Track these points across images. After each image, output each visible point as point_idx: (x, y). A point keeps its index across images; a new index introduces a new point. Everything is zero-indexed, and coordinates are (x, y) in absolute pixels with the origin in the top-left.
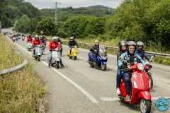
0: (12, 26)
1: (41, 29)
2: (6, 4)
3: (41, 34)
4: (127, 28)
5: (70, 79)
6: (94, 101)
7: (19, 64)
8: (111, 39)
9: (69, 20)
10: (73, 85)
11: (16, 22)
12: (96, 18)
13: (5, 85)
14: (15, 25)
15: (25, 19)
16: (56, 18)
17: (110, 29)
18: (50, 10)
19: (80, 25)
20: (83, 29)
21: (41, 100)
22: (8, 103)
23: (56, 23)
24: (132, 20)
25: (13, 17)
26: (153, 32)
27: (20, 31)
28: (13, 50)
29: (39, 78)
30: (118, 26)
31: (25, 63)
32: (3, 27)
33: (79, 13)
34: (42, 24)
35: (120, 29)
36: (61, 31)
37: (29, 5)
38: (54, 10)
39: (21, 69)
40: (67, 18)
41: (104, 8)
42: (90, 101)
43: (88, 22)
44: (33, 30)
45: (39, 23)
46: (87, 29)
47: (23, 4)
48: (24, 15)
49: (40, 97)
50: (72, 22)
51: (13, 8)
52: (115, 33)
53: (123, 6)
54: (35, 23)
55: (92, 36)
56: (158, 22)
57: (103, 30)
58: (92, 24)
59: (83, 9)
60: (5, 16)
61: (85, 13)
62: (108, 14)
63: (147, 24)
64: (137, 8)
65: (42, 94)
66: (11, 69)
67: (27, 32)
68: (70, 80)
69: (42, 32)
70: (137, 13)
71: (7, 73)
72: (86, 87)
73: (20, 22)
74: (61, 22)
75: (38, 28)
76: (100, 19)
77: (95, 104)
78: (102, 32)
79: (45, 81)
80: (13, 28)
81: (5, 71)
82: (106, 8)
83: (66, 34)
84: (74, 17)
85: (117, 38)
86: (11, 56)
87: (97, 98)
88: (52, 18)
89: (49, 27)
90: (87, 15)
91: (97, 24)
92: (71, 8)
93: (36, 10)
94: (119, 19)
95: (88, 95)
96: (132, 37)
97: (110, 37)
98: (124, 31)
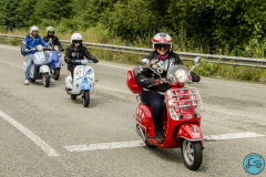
6: (52, 153)
8: (87, 26)
10: (9, 125)
17: (84, 6)
20: (30, 9)
26: (169, 11)
42: (42, 154)
72: (37, 126)
77: (54, 159)
78: (68, 14)
85: (100, 24)
87: (58, 148)
95: (39, 142)
96: (127, 23)
97: (83, 23)
98: (112, 10)
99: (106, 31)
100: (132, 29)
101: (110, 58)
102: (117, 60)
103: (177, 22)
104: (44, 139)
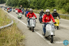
0: (5, 3)
4: (67, 4)
7: (9, 23)
11: (7, 0)
13: (2, 35)
14: (7, 2)
19: (42, 2)
21: (21, 43)
22: (3, 45)
23: (29, 1)
28: (6, 16)
29: (20, 31)
30: (63, 2)
31: (12, 23)
34: (21, 2)
35: (64, 4)
36: (31, 5)
39: (10, 26)
43: (46, 0)
44: (16, 5)
45: (19, 1)
46: (46, 4)
49: (21, 41)
54: (17, 1)
55: (49, 8)
57: (54, 5)
58: (48, 1)
65: (22, 39)
66: (5, 26)
67: (13, 6)
69: (21, 6)
71: (3, 28)
73: (9, 1)
74: (31, 0)
75: (19, 4)
79: (23, 32)
80: (5, 4)
81: (1, 27)
83: (34, 7)
86: (4, 19)
89: (25, 3)
91: (51, 1)
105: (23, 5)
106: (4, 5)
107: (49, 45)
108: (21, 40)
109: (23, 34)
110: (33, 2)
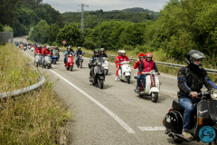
0: (27, 34)
1: (63, 38)
2: (19, 6)
3: (62, 45)
4: (172, 37)
5: (100, 102)
6: (131, 131)
7: (35, 83)
8: (152, 50)
9: (99, 27)
10: (103, 111)
11: (32, 29)
12: (133, 24)
13: (17, 110)
14: (30, 33)
15: (43, 26)
16: (82, 25)
17: (151, 38)
18: (75, 14)
19: (113, 33)
20: (117, 38)
21: (62, 129)
22: (20, 133)
23: (82, 30)
24: (179, 27)
25: (28, 23)
26: (207, 42)
27: (36, 41)
28: (28, 65)
29: (60, 100)
30: (162, 34)
31: (42, 82)
32: (15, 36)
33: (112, 18)
34: (64, 32)
35: (163, 38)
36: (88, 40)
37: (48, 7)
38: (80, 14)
39: (36, 90)
40: (96, 24)
41: (144, 11)
42: (124, 131)
43: (123, 29)
44: (53, 39)
45: (60, 30)
46: (122, 38)
47: (41, 6)
48: (42, 21)
49: (61, 125)
50: (103, 29)
51: (28, 11)
52: (157, 44)
53: (168, 8)
54: (55, 30)
55: (129, 47)
56: (213, 30)
57: (142, 39)
58: (128, 32)
59: (117, 12)
60: (18, 22)
61: (119, 17)
62: (149, 18)
63: (198, 32)
64: (186, 11)
65: (64, 121)
66: (25, 90)
67: (46, 42)
68: (99, 104)
69: (64, 42)
70: (186, 18)
71: (20, 95)
72: (121, 113)
73: (37, 30)
74: (88, 29)
75: (60, 37)
76: (139, 25)
78: (141, 42)
79: (68, 104)
80: (27, 37)
81: (16, 92)
82: (146, 11)
83: (95, 44)
84: (105, 23)
85: (161, 50)
86: (24, 73)
87: (134, 128)
88: (77, 24)
89: (73, 35)
90: (122, 21)
91: (135, 32)
92: (101, 11)
93: (57, 13)
94: (163, 26)
95: (123, 123)
96: (179, 49)
97: (150, 48)
98: (169, 40)
99: (165, 54)
100: (181, 53)
101: (167, 71)
102: (171, 73)
103: (211, 49)
104: (125, 121)
105: (68, 40)
106: (23, 40)
107: (128, 134)
108: (64, 123)
109: (66, 109)
110: (91, 34)
